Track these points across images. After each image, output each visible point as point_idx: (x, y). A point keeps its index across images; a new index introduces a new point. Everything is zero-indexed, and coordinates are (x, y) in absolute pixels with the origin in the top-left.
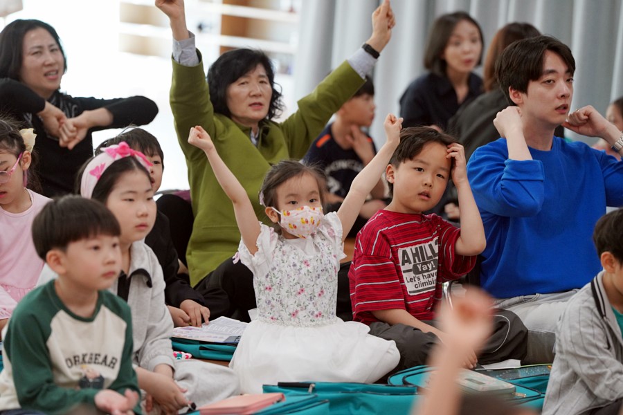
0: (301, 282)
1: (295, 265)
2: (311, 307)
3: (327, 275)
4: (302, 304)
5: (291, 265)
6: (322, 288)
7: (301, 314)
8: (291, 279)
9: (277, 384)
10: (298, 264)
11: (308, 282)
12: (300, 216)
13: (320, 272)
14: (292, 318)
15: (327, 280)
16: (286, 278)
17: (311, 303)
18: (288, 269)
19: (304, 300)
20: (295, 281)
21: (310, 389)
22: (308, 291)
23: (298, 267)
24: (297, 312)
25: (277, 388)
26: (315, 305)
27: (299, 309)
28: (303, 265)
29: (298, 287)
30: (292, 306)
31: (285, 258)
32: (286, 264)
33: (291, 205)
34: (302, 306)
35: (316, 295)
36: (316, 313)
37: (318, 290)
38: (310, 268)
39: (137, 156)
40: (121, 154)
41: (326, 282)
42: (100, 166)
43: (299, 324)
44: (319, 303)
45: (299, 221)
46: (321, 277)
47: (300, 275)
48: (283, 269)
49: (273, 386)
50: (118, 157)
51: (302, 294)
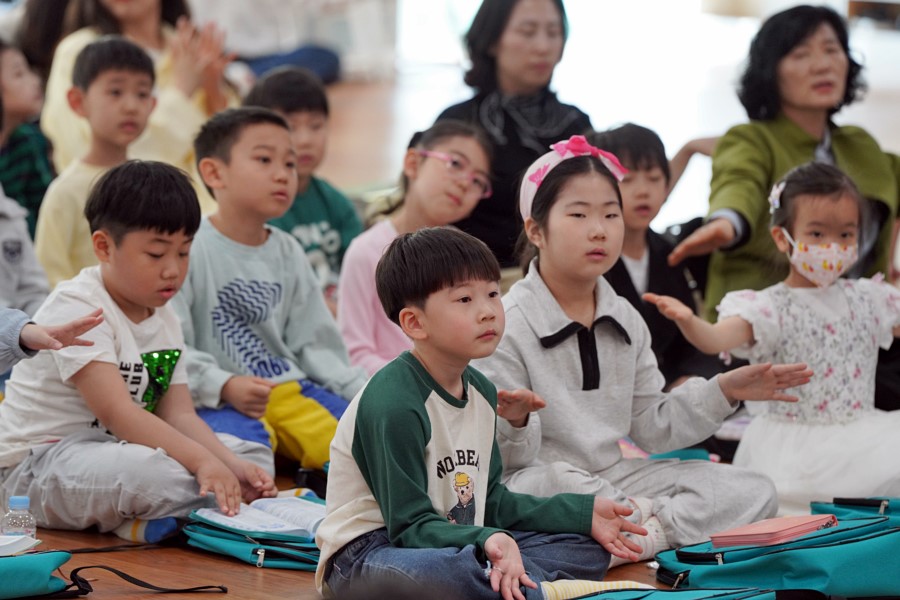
0: (828, 358)
1: (814, 333)
2: (845, 394)
3: (863, 346)
4: (832, 390)
5: (810, 333)
6: (857, 365)
7: (833, 406)
8: (813, 355)
9: (832, 501)
10: (820, 331)
11: (836, 357)
12: (822, 257)
13: (851, 342)
14: (820, 413)
15: (863, 352)
16: (805, 354)
17: (846, 388)
18: (807, 341)
19: (835, 384)
20: (820, 358)
21: (882, 509)
22: (838, 371)
23: (820, 335)
24: (825, 403)
25: (832, 507)
26: (851, 390)
27: (828, 398)
28: (827, 333)
29: (824, 366)
30: (817, 396)
31: (799, 324)
32: (802, 334)
33: (813, 237)
34: (833, 392)
35: (851, 375)
36: (854, 402)
37: (851, 369)
38: (837, 337)
39: (601, 157)
40: (573, 151)
41: (861, 356)
42: (542, 168)
43: (831, 422)
44: (856, 388)
45: (820, 263)
46: (854, 349)
47: (825, 348)
48: (799, 342)
49: (828, 503)
50: (569, 155)
51: (831, 376)
